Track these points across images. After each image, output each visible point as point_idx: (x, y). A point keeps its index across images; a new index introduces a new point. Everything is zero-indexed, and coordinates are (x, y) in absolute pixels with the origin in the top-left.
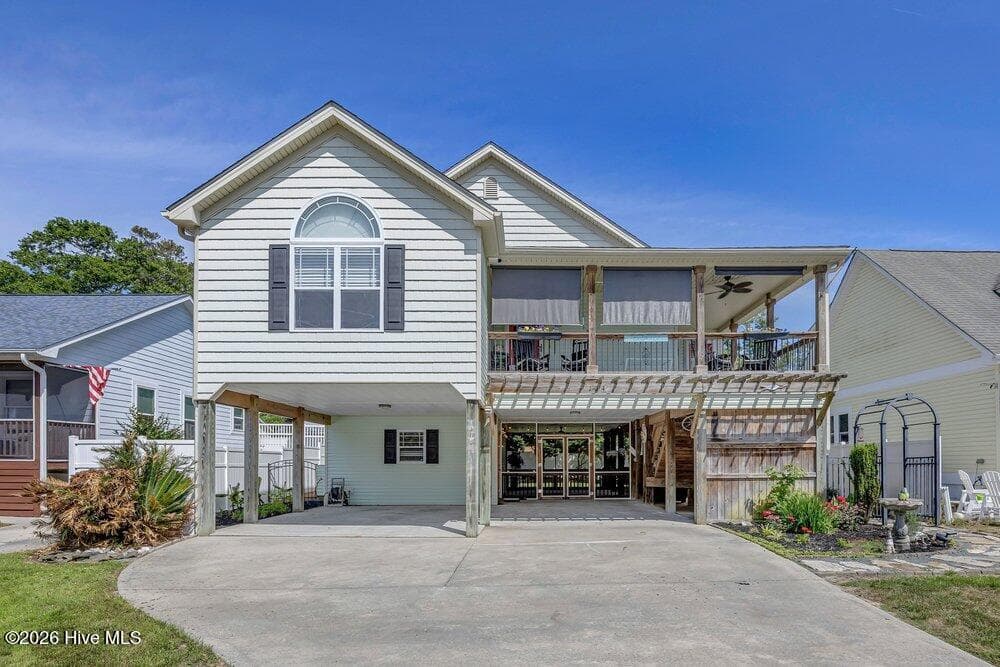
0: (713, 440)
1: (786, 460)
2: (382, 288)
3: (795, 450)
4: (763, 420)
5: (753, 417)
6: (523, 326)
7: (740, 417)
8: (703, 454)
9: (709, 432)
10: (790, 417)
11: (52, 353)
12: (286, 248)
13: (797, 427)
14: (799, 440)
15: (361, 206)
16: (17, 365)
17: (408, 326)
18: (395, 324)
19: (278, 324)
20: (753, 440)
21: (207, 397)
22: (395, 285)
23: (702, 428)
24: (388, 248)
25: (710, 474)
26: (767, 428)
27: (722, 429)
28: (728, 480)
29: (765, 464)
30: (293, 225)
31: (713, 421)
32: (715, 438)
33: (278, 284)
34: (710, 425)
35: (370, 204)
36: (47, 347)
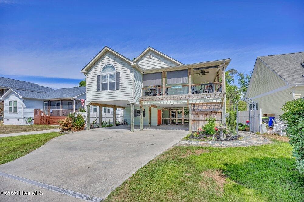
0: (193, 111)
1: (213, 116)
2: (116, 81)
3: (216, 113)
4: (207, 106)
5: (204, 105)
6: (148, 86)
7: (200, 105)
8: (191, 114)
9: (192, 109)
10: (214, 104)
11: (76, 97)
12: (100, 75)
13: (216, 107)
14: (217, 110)
15: (112, 66)
16: (71, 100)
17: (120, 89)
18: (118, 88)
19: (99, 90)
20: (204, 111)
21: (88, 104)
22: (118, 80)
23: (190, 108)
24: (117, 73)
25: (193, 119)
26: (208, 108)
27: (196, 108)
28: (197, 121)
29: (207, 117)
30: (101, 71)
31: (193, 106)
32: (194, 110)
33: (99, 82)
34: (192, 107)
35: (114, 65)
36: (75, 96)
